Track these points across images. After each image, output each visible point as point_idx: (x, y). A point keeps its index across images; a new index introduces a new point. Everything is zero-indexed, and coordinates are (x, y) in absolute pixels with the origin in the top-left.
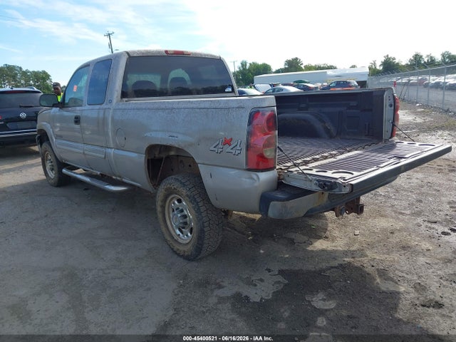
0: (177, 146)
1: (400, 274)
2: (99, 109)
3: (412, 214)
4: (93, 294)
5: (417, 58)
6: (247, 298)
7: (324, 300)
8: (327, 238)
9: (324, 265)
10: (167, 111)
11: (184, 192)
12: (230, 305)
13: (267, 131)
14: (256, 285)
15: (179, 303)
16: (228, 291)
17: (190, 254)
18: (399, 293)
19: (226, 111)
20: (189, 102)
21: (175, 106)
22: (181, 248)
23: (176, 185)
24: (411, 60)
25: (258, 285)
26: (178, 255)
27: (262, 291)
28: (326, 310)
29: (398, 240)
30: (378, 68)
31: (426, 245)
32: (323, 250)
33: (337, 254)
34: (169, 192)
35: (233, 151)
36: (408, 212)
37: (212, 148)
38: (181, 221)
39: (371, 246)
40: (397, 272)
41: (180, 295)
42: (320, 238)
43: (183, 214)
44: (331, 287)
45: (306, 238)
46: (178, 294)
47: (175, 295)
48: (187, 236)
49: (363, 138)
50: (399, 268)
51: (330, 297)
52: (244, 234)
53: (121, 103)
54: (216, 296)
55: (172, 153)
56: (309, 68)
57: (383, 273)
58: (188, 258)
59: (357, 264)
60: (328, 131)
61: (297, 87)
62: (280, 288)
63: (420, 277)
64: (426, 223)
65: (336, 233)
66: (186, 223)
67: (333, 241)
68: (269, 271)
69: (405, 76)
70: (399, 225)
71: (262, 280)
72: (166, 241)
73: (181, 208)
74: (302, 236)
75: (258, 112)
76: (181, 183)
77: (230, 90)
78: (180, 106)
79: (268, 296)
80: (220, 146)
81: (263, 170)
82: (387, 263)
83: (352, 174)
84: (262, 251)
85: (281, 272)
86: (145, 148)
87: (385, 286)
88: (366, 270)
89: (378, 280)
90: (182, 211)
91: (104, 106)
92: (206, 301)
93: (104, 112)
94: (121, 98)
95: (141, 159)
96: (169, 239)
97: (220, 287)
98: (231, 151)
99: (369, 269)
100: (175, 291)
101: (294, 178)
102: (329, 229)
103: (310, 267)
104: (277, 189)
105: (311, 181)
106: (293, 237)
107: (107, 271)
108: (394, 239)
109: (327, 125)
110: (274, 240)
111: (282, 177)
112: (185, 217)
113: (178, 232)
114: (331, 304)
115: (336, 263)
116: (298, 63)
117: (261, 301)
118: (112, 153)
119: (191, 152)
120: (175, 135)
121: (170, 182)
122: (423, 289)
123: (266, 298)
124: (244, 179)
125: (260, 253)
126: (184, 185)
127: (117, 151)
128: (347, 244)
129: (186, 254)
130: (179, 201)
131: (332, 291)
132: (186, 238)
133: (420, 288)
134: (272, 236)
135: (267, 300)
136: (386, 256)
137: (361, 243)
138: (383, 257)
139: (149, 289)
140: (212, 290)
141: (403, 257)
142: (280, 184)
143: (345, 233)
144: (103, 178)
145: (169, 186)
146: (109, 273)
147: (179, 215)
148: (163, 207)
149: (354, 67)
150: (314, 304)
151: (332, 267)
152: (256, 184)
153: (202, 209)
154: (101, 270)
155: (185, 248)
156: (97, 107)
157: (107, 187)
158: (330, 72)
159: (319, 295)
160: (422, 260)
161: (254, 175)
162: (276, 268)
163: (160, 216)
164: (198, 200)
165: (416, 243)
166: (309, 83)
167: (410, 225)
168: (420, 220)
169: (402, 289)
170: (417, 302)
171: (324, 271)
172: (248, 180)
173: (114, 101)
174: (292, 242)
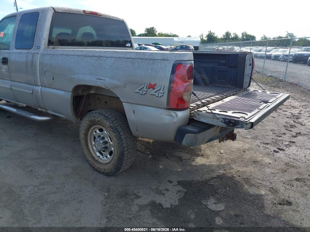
0: (104, 87)
1: (259, 181)
2: (28, 53)
3: (252, 138)
4: (33, 209)
5: (228, 34)
6: (160, 205)
7: (216, 203)
8: (203, 155)
9: (207, 176)
10: (94, 58)
11: (108, 124)
12: (149, 212)
13: (187, 79)
14: (164, 194)
15: (109, 212)
16: (144, 200)
17: (109, 171)
18: (262, 195)
19: (151, 62)
20: (116, 52)
21: (102, 55)
22: (102, 167)
23: (99, 118)
24: (224, 36)
25: (166, 194)
26: (99, 172)
27: (170, 198)
28: (220, 211)
29: (249, 157)
30: (204, 38)
31: (267, 160)
32: (203, 165)
33: (213, 168)
34: (93, 123)
35: (157, 94)
36: (249, 137)
37: (137, 91)
38: (103, 146)
39: (234, 161)
40: (255, 180)
41: (108, 205)
42: (198, 155)
43: (104, 140)
44: (217, 193)
45: (189, 156)
46: (106, 205)
47: (104, 205)
48: (106, 157)
49: (230, 86)
50: (256, 177)
51: (219, 201)
52: (145, 154)
53: (49, 50)
54: (137, 205)
55: (92, 92)
56: (161, 35)
57: (247, 180)
58: (108, 175)
59: (229, 175)
60: (204, 80)
61: (156, 47)
62: (182, 196)
63: (271, 183)
64: (262, 145)
65: (208, 152)
66: (106, 148)
67: (208, 158)
68: (171, 182)
69: (221, 45)
70: (247, 146)
71: (167, 190)
72: (88, 161)
73: (102, 136)
74: (186, 155)
75: (181, 64)
76: (105, 116)
77: (129, 45)
78: (107, 55)
79: (176, 203)
80: (145, 89)
81: (180, 110)
82: (248, 174)
83: (247, 115)
84: (161, 167)
85: (179, 183)
86: (72, 88)
87: (252, 191)
88: (236, 179)
89: (246, 187)
90: (103, 138)
91: (32, 51)
92: (129, 210)
93: (33, 56)
94: (48, 45)
95: (68, 96)
96: (90, 159)
97: (138, 197)
98: (155, 94)
99: (238, 179)
100: (103, 202)
101: (203, 116)
102: (202, 149)
103: (198, 178)
104: (189, 124)
105: (218, 119)
106: (181, 156)
107: (41, 187)
108: (247, 156)
109: (203, 76)
110: (168, 158)
111: (193, 115)
112: (106, 143)
113: (98, 154)
114: (221, 207)
115: (214, 175)
116: (154, 31)
117: (171, 207)
118: (40, 89)
119: (118, 93)
120: (103, 78)
121: (94, 116)
122: (276, 192)
123: (174, 204)
124: (164, 116)
125: (160, 168)
126: (107, 118)
127: (44, 89)
128: (218, 160)
129: (106, 171)
130: (101, 130)
131: (219, 196)
132: (105, 159)
133: (274, 191)
134: (166, 155)
135: (176, 206)
136: (246, 168)
137: (226, 159)
138: (244, 169)
139: (81, 201)
140: (132, 200)
141: (256, 169)
142: (191, 121)
143: (214, 151)
144: (28, 109)
145: (93, 118)
146: (44, 189)
147: (101, 142)
148: (86, 135)
149: (189, 36)
150: (209, 207)
151: (213, 178)
152: (175, 120)
153: (123, 137)
154: (36, 186)
155: (106, 167)
156: (26, 51)
157: (32, 116)
158: (175, 39)
159: (211, 200)
160: (268, 171)
161: (173, 113)
162: (175, 180)
163: (83, 141)
164: (120, 130)
165: (261, 158)
166: (162, 45)
167: (253, 146)
168: (258, 142)
169: (263, 193)
170: (276, 202)
171: (209, 181)
172: (167, 117)
173: (42, 47)
174: (180, 159)
